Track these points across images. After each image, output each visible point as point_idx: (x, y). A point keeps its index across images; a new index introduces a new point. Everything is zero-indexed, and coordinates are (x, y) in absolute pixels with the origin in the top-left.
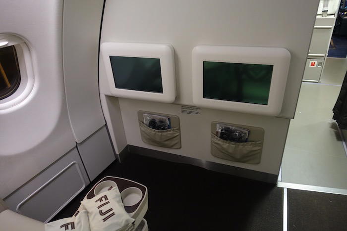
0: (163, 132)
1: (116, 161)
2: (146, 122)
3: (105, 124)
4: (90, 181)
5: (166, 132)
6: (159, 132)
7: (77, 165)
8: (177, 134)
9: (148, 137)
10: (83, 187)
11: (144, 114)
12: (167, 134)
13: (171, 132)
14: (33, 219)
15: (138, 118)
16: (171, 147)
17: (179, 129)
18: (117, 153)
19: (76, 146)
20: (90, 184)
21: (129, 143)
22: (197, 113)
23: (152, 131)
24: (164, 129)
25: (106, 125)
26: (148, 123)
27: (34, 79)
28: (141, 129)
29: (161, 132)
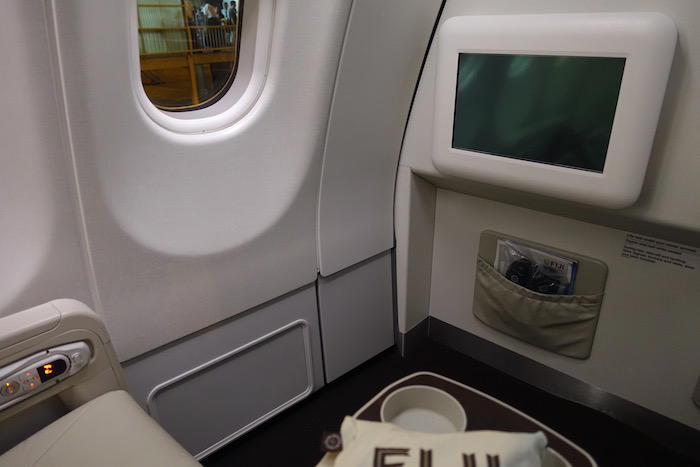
0: (549, 299)
1: (393, 349)
2: (501, 264)
3: (392, 246)
4: (325, 380)
5: (557, 301)
6: (534, 297)
7: (305, 331)
8: (588, 316)
9: (495, 306)
10: (307, 393)
11: (500, 242)
12: (559, 307)
13: (573, 305)
14: (180, 442)
15: (477, 251)
16: (557, 350)
17: (598, 303)
18: (402, 329)
19: (316, 282)
20: (323, 389)
21: (432, 313)
22: (679, 263)
23: (514, 292)
24: (554, 291)
25: (393, 250)
26: (504, 266)
27: (266, 76)
28: (477, 280)
29: (542, 299)
